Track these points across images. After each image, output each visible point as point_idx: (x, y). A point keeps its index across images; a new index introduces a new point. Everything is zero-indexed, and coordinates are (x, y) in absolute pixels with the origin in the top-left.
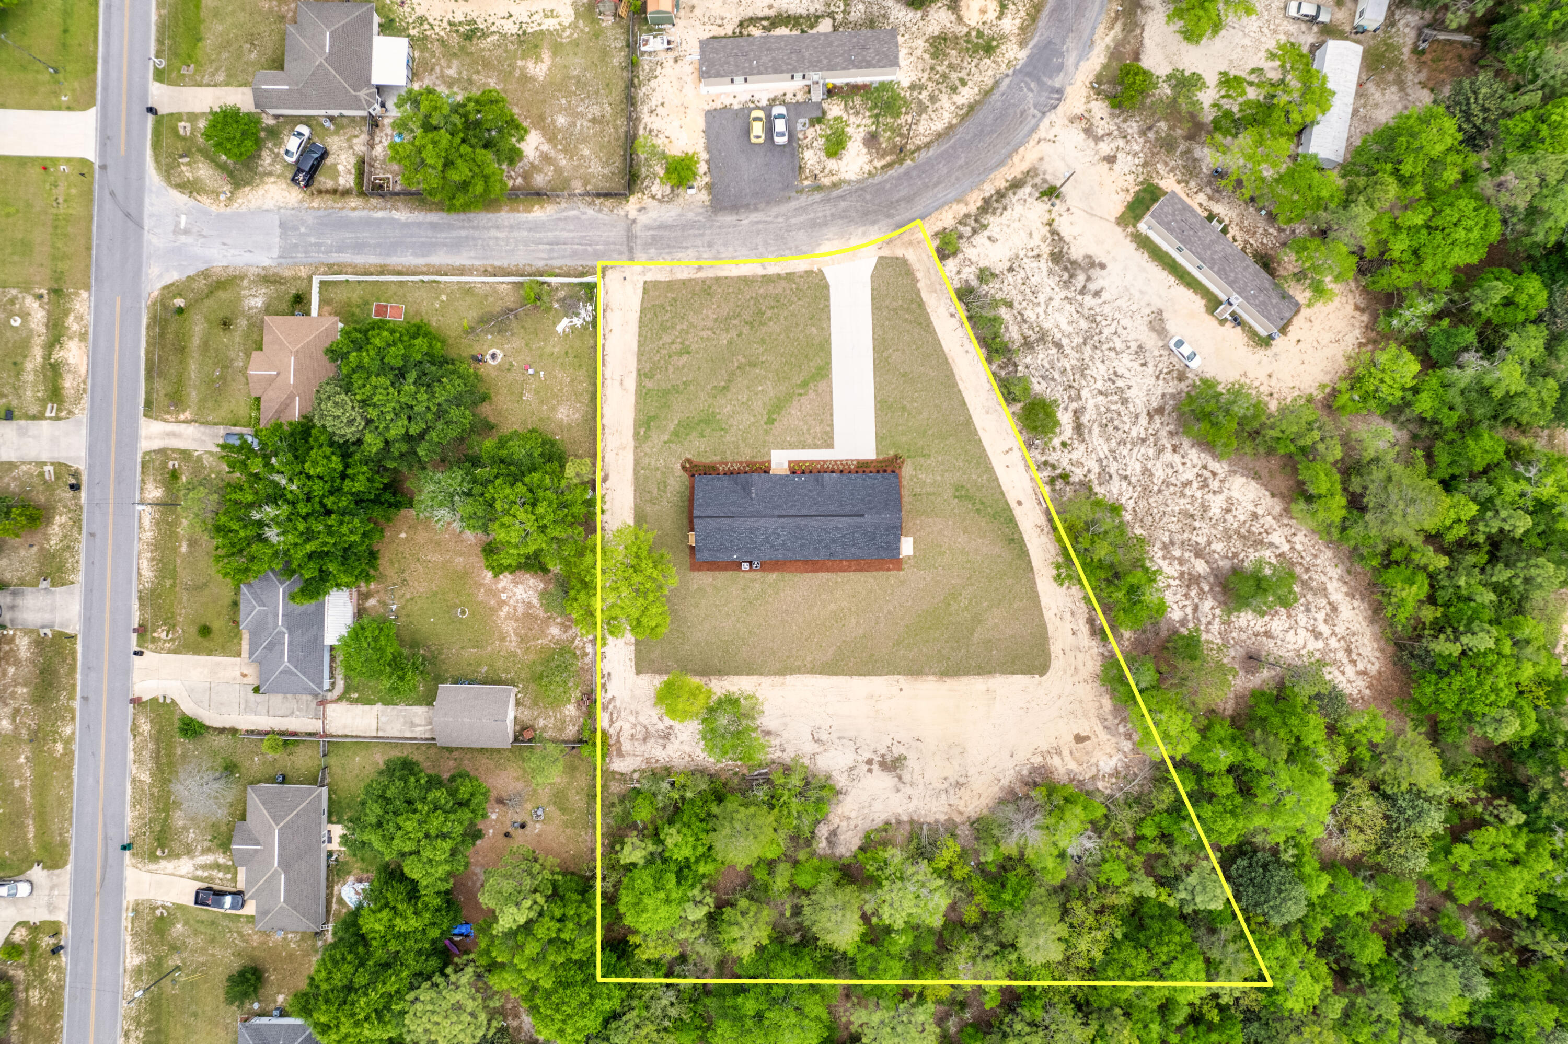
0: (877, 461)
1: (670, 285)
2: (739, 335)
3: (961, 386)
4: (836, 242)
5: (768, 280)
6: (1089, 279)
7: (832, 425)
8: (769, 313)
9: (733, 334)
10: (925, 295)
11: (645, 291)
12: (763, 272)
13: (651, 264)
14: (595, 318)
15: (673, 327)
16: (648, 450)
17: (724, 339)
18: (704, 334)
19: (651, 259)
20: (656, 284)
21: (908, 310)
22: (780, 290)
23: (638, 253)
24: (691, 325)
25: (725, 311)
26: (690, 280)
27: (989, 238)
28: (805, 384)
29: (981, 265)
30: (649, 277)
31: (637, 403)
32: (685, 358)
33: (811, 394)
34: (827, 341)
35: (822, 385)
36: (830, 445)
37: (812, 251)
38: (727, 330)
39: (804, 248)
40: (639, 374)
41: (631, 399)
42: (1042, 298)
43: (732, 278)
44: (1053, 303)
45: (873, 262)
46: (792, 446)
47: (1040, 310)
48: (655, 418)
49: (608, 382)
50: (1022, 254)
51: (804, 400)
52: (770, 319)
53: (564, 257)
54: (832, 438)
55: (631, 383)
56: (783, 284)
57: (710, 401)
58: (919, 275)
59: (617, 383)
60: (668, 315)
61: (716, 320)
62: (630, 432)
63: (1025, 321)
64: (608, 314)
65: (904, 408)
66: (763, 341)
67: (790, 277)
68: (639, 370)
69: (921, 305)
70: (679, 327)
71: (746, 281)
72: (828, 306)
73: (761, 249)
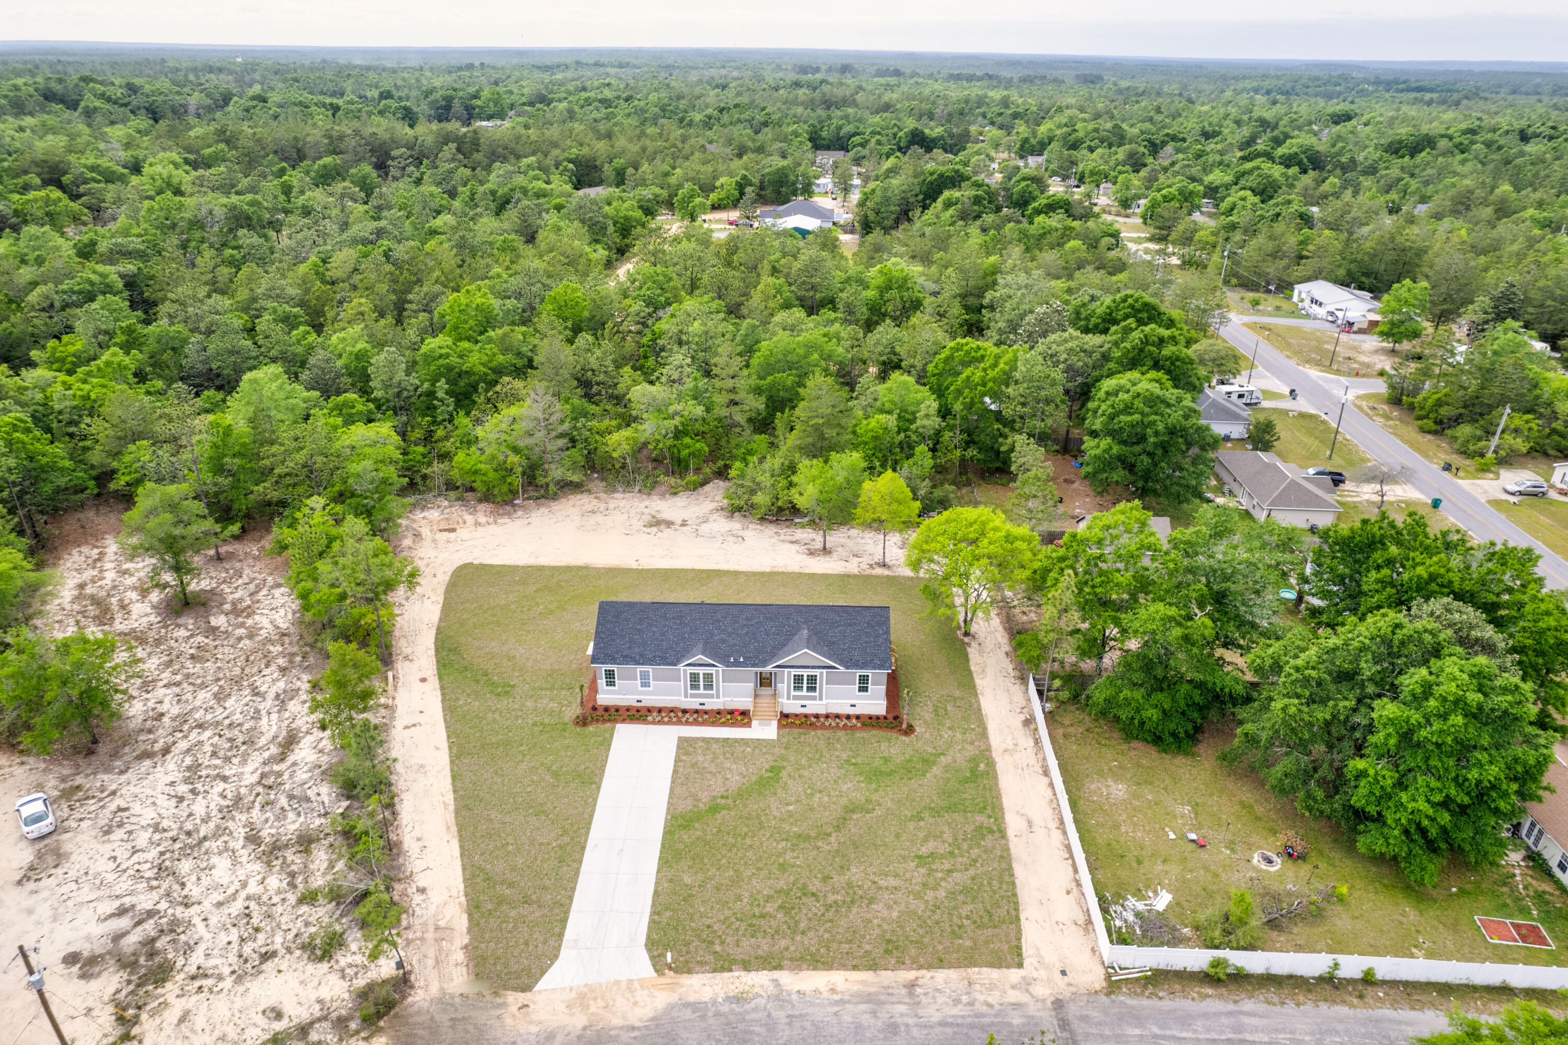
0: (616, 721)
1: (969, 960)
2: (826, 879)
3: (450, 798)
4: (617, 1021)
5: (771, 962)
6: (118, 937)
7: (677, 761)
8: (770, 908)
9: (838, 880)
10: (462, 922)
11: (1018, 951)
12: (776, 974)
13: (1014, 996)
14: (1105, 911)
15: (952, 894)
16: (969, 747)
17: (855, 873)
18: (892, 882)
19: (1016, 1006)
20: (998, 962)
21: (501, 901)
22: (745, 943)
23: (1048, 1019)
24: (918, 896)
25: (855, 915)
26: (929, 967)
27: (279, 1015)
28: (714, 809)
29: (324, 966)
30: (1014, 975)
31: (998, 797)
32: (924, 850)
33: (705, 797)
34: (665, 861)
35: (686, 806)
36: (681, 740)
37: (671, 1007)
38: (850, 885)
39: (688, 1014)
40: (1002, 833)
41: (1008, 802)
42: (237, 907)
43: (843, 967)
44: (221, 898)
45: (545, 983)
46: (744, 742)
47: (253, 888)
48: (966, 781)
49: (1053, 825)
50: (228, 983)
51: (719, 790)
52: (769, 898)
53: (1205, 1015)
54: (678, 747)
55: (1013, 823)
56: (737, 953)
57: (875, 797)
58: (460, 956)
59: (1038, 821)
60: (965, 911)
61: (872, 900)
62: (1000, 767)
63: (293, 875)
64: (1081, 919)
65: (556, 775)
66: (783, 867)
67: (724, 965)
68: (1004, 836)
69: (474, 908)
70: (942, 894)
71: (816, 961)
72: (655, 912)
73: (780, 1015)
